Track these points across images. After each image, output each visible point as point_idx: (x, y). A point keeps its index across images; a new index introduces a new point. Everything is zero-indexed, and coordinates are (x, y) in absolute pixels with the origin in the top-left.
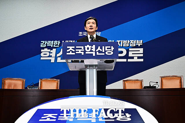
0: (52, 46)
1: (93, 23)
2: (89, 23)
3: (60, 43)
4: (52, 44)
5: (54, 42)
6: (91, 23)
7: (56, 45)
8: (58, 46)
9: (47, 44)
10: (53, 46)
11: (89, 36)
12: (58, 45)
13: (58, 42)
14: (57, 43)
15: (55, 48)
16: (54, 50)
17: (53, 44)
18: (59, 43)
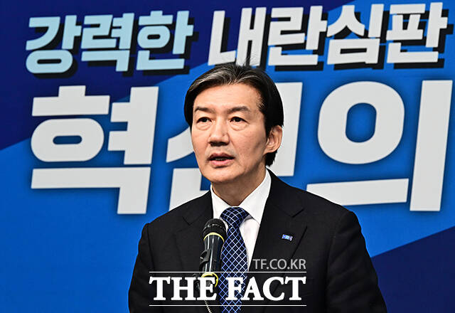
0: (122, 66)
1: (234, 116)
2: (204, 120)
3: (189, 31)
4: (126, 43)
5: (137, 28)
6: (220, 119)
7: (155, 54)
8: (179, 64)
9: (78, 40)
10: (133, 60)
11: (219, 207)
12: (179, 48)
13: (172, 28)
14: (165, 35)
15: (149, 78)
16: (144, 100)
17: (135, 48)
18: (185, 29)
